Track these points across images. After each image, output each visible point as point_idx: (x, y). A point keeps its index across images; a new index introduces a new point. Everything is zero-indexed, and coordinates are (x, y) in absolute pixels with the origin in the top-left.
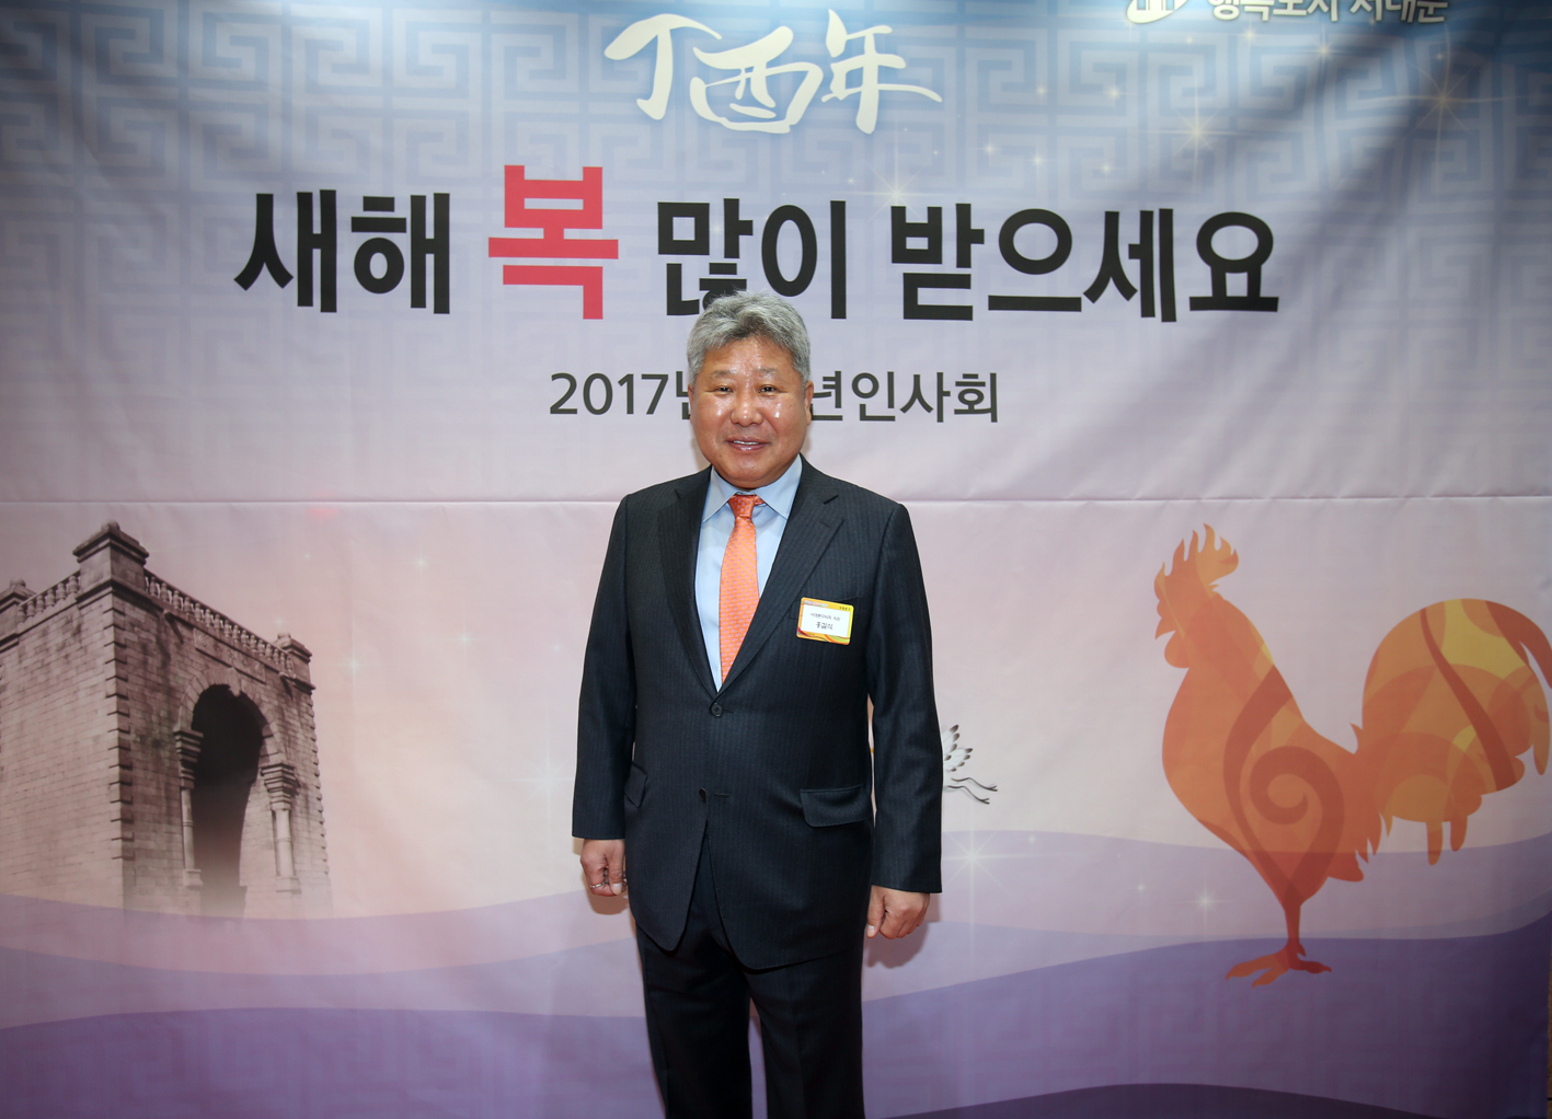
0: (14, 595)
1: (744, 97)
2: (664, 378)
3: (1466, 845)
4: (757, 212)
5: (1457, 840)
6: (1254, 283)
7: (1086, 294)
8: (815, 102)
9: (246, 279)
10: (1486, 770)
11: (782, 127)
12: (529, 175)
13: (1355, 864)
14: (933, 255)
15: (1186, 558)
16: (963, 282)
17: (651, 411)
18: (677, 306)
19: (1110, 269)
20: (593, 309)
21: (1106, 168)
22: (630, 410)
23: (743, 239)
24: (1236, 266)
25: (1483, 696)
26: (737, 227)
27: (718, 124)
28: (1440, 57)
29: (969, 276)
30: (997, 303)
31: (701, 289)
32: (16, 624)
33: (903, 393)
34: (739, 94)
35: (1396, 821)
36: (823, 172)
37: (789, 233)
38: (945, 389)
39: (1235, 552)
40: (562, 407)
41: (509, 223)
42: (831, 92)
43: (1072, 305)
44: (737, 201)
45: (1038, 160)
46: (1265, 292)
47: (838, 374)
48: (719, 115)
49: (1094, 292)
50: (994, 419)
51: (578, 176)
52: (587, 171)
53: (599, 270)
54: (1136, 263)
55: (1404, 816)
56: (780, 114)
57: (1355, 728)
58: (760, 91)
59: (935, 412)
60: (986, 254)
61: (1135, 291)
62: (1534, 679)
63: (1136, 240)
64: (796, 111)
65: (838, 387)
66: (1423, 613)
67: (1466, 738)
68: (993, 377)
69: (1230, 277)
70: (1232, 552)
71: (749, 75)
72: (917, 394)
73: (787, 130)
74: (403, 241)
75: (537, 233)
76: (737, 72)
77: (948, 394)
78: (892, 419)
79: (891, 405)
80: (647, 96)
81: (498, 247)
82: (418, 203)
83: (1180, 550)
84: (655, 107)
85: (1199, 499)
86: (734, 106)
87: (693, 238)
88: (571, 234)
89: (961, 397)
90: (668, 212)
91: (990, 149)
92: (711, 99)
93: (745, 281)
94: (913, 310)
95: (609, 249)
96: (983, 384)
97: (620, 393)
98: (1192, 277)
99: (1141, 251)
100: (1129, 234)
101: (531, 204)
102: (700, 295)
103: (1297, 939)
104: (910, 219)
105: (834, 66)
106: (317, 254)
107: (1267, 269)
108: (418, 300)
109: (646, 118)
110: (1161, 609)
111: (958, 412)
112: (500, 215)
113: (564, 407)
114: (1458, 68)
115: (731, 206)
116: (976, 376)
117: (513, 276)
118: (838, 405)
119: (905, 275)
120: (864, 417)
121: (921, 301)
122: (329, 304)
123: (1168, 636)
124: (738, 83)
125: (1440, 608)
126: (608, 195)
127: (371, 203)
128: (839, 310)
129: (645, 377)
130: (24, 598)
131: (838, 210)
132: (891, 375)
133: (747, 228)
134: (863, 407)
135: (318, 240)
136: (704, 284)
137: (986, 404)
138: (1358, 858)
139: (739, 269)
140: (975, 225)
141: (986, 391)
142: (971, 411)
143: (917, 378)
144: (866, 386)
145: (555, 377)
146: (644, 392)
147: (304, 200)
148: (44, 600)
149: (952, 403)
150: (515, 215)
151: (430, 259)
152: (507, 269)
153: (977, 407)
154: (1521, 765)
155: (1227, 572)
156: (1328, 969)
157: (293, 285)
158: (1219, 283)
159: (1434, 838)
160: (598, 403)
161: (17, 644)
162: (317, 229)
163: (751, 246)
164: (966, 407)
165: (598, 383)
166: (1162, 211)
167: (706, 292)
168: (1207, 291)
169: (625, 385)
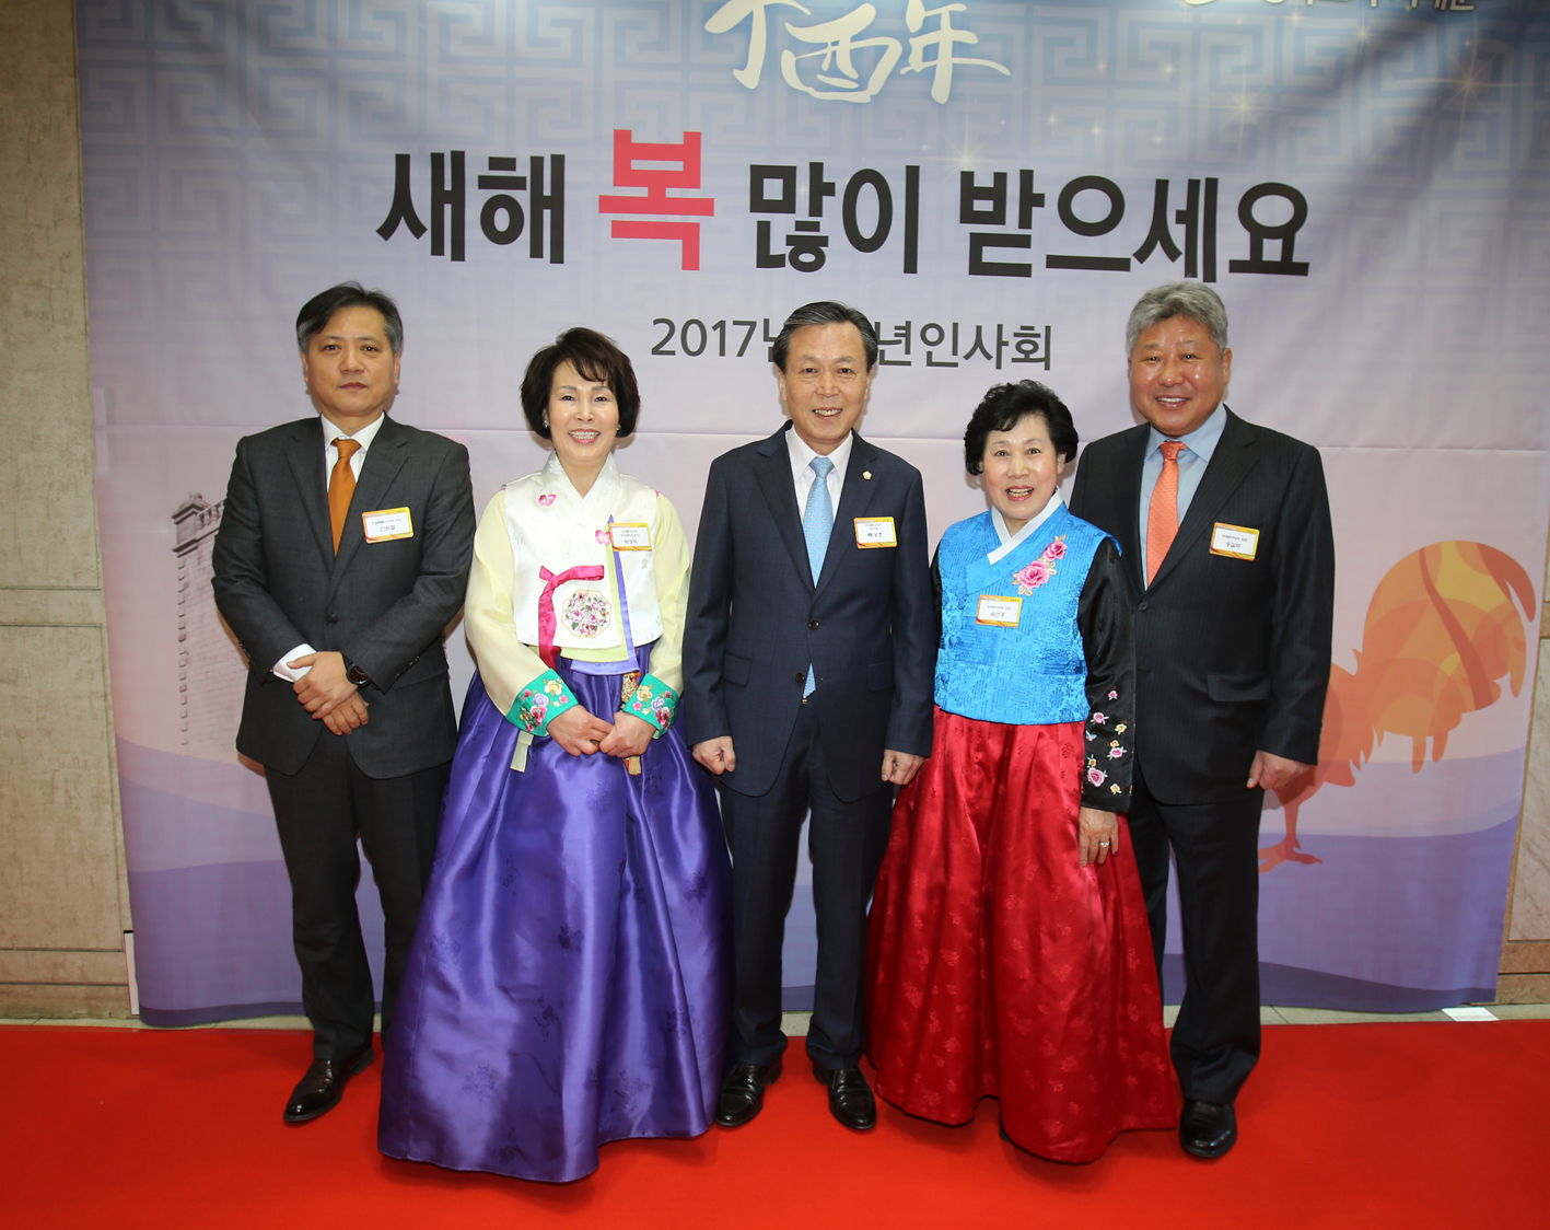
0: (193, 506)
1: (830, 69)
2: (753, 325)
3: (1445, 757)
4: (839, 177)
5: (1438, 752)
6: (1288, 249)
7: (1134, 255)
8: (894, 74)
9: (386, 231)
10: (1467, 693)
11: (863, 97)
12: (635, 139)
13: (1349, 771)
14: (998, 216)
16: (1024, 242)
17: (741, 354)
18: (766, 260)
19: (1159, 233)
20: (691, 261)
21: (1159, 139)
22: (722, 353)
23: (826, 199)
24: (1273, 233)
25: (1470, 628)
26: (820, 189)
27: (806, 94)
28: (1467, 43)
29: (1029, 236)
30: (1054, 262)
31: (787, 245)
32: (195, 531)
33: (966, 343)
34: (825, 66)
35: (1387, 734)
36: (900, 139)
37: (868, 196)
38: (1004, 340)
40: (661, 349)
41: (618, 182)
42: (909, 65)
43: (1121, 265)
44: (821, 164)
45: (1096, 131)
46: (1297, 258)
47: (908, 323)
48: (807, 85)
49: (1142, 254)
50: (1047, 368)
51: (679, 140)
52: (687, 134)
53: (696, 226)
54: (1182, 227)
55: (1393, 731)
56: (862, 84)
57: (1356, 652)
58: (844, 64)
59: (994, 360)
60: (1046, 217)
61: (1180, 253)
62: (1515, 613)
63: (1183, 207)
64: (877, 82)
65: (907, 336)
66: (1422, 551)
67: (1452, 664)
68: (1048, 329)
69: (1267, 243)
71: (835, 48)
72: (978, 344)
73: (868, 100)
74: (523, 198)
75: (642, 192)
76: (824, 46)
77: (1006, 344)
78: (955, 365)
79: (955, 353)
80: (742, 67)
81: (607, 204)
82: (537, 163)
84: (750, 77)
86: (820, 77)
87: (781, 198)
88: (672, 193)
89: (1018, 347)
90: (759, 174)
91: (1052, 119)
92: (801, 71)
93: (826, 237)
94: (978, 267)
96: (1038, 336)
97: (713, 337)
98: (1232, 241)
99: (1186, 217)
100: (1177, 200)
101: (637, 165)
102: (787, 250)
103: (1294, 835)
104: (978, 183)
105: (912, 41)
106: (448, 208)
107: (1300, 236)
108: (536, 252)
109: (741, 87)
111: (1014, 360)
112: (609, 176)
113: (663, 349)
114: (1483, 54)
115: (816, 169)
116: (1032, 328)
117: (620, 230)
118: (908, 351)
119: (972, 235)
120: (930, 363)
121: (985, 259)
122: (458, 254)
124: (825, 55)
125: (1437, 548)
126: (707, 157)
127: (495, 163)
128: (911, 265)
129: (736, 323)
130: (201, 509)
131: (912, 174)
132: (955, 326)
133: (830, 189)
134: (929, 354)
135: (449, 196)
136: (790, 240)
137: (1040, 354)
138: (1352, 766)
139: (822, 227)
140: (1036, 190)
141: (1041, 342)
142: (1027, 360)
143: (979, 329)
144: (932, 335)
145: (656, 322)
146: (735, 336)
147: (437, 159)
148: (217, 511)
149: (1010, 352)
150: (623, 175)
151: (547, 214)
152: (614, 223)
153: (1032, 356)
154: (1498, 689)
156: (1319, 861)
157: (427, 236)
158: (1256, 248)
159: (1419, 750)
160: (694, 345)
161: (196, 548)
162: (448, 186)
163: (833, 206)
164: (1022, 356)
165: (694, 328)
166: (1208, 180)
167: (792, 247)
168: (1245, 255)
169: (718, 330)
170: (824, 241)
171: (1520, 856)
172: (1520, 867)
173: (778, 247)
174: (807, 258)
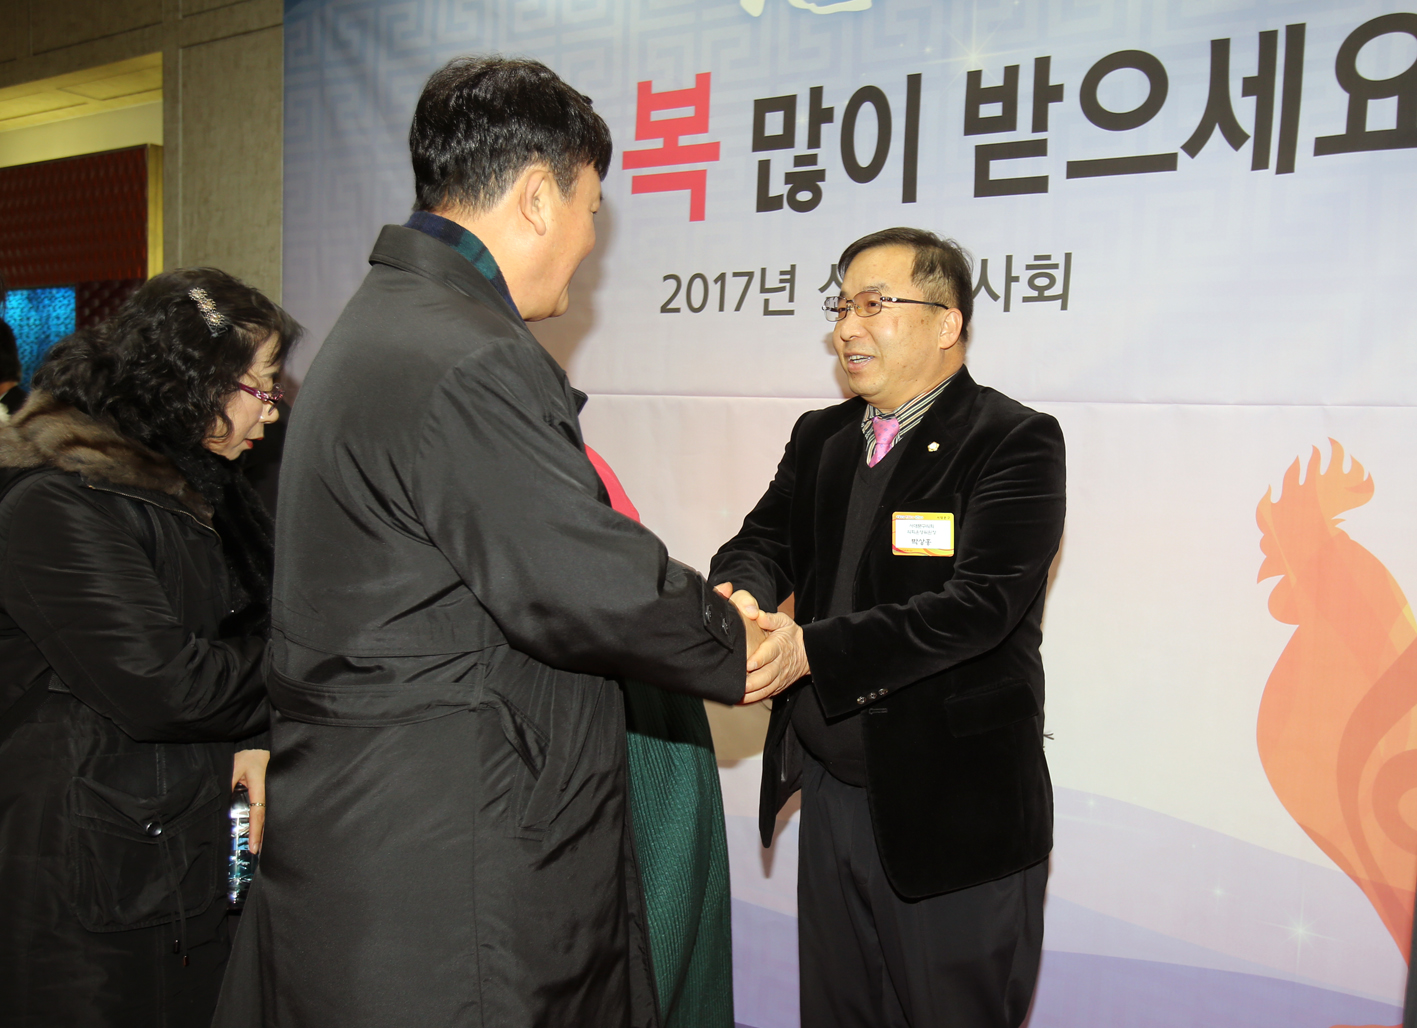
2: (750, 275)
4: (837, 101)
6: (1406, 110)
7: (1185, 147)
11: (864, 4)
12: (656, 89)
14: (1007, 122)
15: (1302, 481)
16: (1038, 149)
17: (738, 309)
18: (765, 202)
19: (1218, 112)
20: (697, 212)
22: (721, 309)
23: (825, 127)
24: (1383, 89)
26: (820, 115)
27: (807, 11)
29: (1045, 141)
30: (1077, 169)
31: (787, 183)
36: (902, 45)
37: (867, 115)
38: (1014, 274)
39: (1369, 476)
40: (669, 307)
41: (638, 136)
43: (1166, 162)
44: (821, 88)
49: (1193, 146)
50: (1064, 307)
51: (692, 84)
52: (699, 77)
54: (1252, 100)
59: (1001, 301)
60: (1066, 113)
61: (1247, 137)
63: (1254, 72)
68: (1068, 257)
69: (1373, 105)
70: (1365, 478)
72: (982, 281)
73: (869, 6)
75: (657, 144)
77: (1016, 279)
81: (629, 160)
83: (1294, 470)
85: (1322, 404)
87: (781, 132)
88: (685, 141)
89: (1031, 283)
90: (762, 107)
93: (824, 171)
94: (985, 187)
96: (1055, 266)
97: (714, 289)
98: (1323, 110)
99: (1259, 86)
100: (1244, 63)
101: (657, 116)
102: (785, 190)
104: (984, 83)
109: (748, 17)
110: (1265, 545)
111: (1026, 299)
112: (631, 130)
113: (670, 306)
115: (816, 94)
116: (1048, 257)
117: (639, 186)
119: (978, 148)
121: (993, 176)
123: (1274, 581)
126: (715, 98)
128: (909, 196)
129: (736, 275)
131: (914, 83)
133: (829, 115)
136: (789, 178)
137: (1057, 289)
139: (820, 158)
140: (1053, 81)
141: (1059, 274)
142: (1041, 298)
143: (984, 263)
145: (666, 278)
146: (735, 287)
149: (1020, 289)
150: (643, 128)
152: (636, 180)
153: (1047, 293)
155: (1357, 504)
158: (1356, 114)
160: (697, 301)
163: (831, 133)
164: (1035, 294)
165: (698, 282)
166: (1289, 28)
167: (790, 186)
168: (1339, 128)
169: (719, 283)
170: (820, 175)
173: (778, 187)
174: (804, 196)
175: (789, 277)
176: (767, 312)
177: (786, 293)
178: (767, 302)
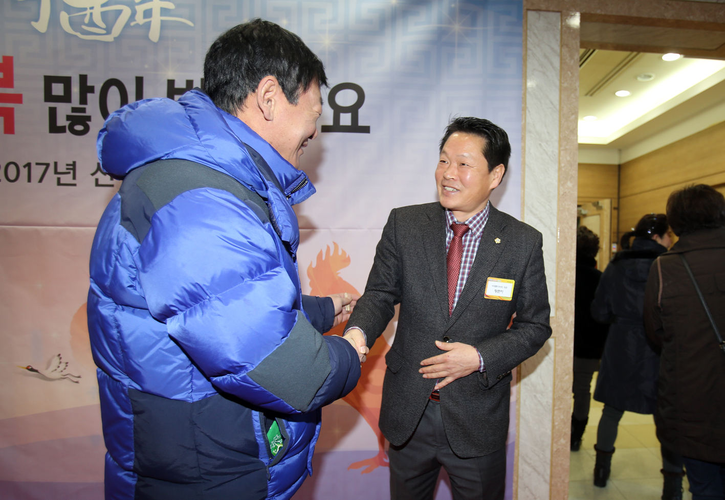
1: (89, 22)
2: (48, 165)
4: (97, 83)
6: (355, 118)
8: (127, 25)
11: (109, 38)
15: (324, 258)
17: (41, 181)
18: (54, 128)
20: (9, 130)
22: (29, 180)
23: (89, 95)
24: (346, 110)
26: (86, 90)
27: (76, 36)
28: (453, 5)
31: (68, 120)
34: (87, 20)
36: (132, 62)
37: (114, 93)
39: (349, 256)
44: (86, 76)
46: (361, 123)
48: (77, 32)
52: (4, 58)
53: (12, 110)
56: (108, 31)
58: (98, 19)
64: (117, 30)
69: (342, 115)
70: (347, 256)
71: (92, 11)
73: (113, 40)
76: (85, 9)
80: (37, 20)
84: (42, 25)
85: (329, 229)
86: (84, 27)
87: (63, 94)
90: (49, 81)
92: (72, 23)
93: (90, 116)
95: (18, 99)
97: (24, 172)
102: (67, 123)
103: (383, 451)
104: (177, 86)
105: (137, 7)
107: (361, 111)
109: (36, 32)
110: (311, 284)
114: (463, 11)
115: (83, 79)
124: (86, 15)
126: (17, 71)
129: (37, 164)
131: (139, 81)
133: (91, 89)
136: (69, 118)
139: (87, 110)
146: (37, 171)
155: (345, 266)
158: (336, 118)
160: (12, 176)
163: (93, 99)
165: (12, 167)
167: (70, 122)
169: (27, 168)
170: (89, 118)
171: (520, 465)
172: (520, 471)
174: (79, 128)
175: (73, 167)
176: (59, 184)
177: (71, 175)
178: (59, 179)
